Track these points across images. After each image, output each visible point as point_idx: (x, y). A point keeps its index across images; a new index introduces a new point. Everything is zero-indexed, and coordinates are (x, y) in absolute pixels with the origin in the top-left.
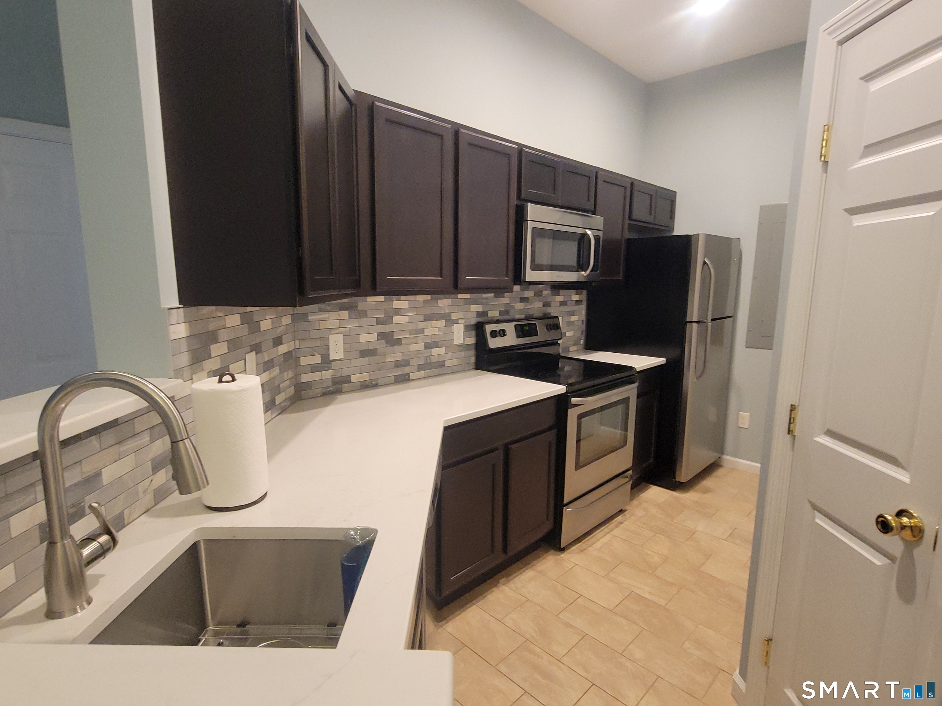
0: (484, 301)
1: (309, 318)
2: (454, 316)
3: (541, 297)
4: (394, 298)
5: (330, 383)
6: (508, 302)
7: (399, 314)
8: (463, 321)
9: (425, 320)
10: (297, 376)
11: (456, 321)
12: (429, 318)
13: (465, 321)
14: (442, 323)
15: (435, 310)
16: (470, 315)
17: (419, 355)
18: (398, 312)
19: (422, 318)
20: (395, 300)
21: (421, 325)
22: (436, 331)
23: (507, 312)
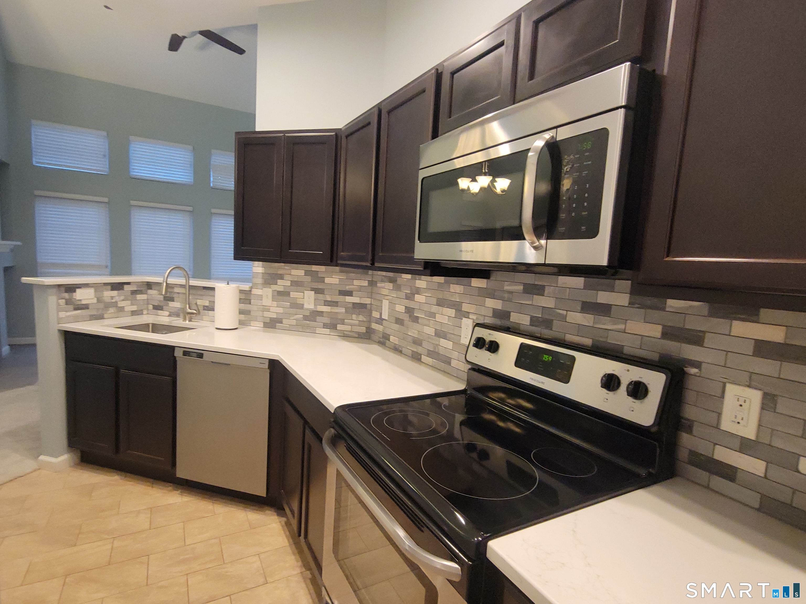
0: (506, 295)
1: (378, 285)
2: (465, 307)
3: (662, 313)
4: (417, 277)
5: (381, 336)
6: (552, 306)
7: (419, 293)
8: (474, 317)
9: (438, 305)
10: (370, 322)
11: (467, 315)
12: (441, 303)
13: (477, 318)
14: (451, 312)
15: (447, 296)
16: (483, 311)
17: (430, 340)
18: (418, 291)
19: (434, 301)
20: (417, 279)
21: (435, 309)
22: (445, 320)
23: (548, 323)
